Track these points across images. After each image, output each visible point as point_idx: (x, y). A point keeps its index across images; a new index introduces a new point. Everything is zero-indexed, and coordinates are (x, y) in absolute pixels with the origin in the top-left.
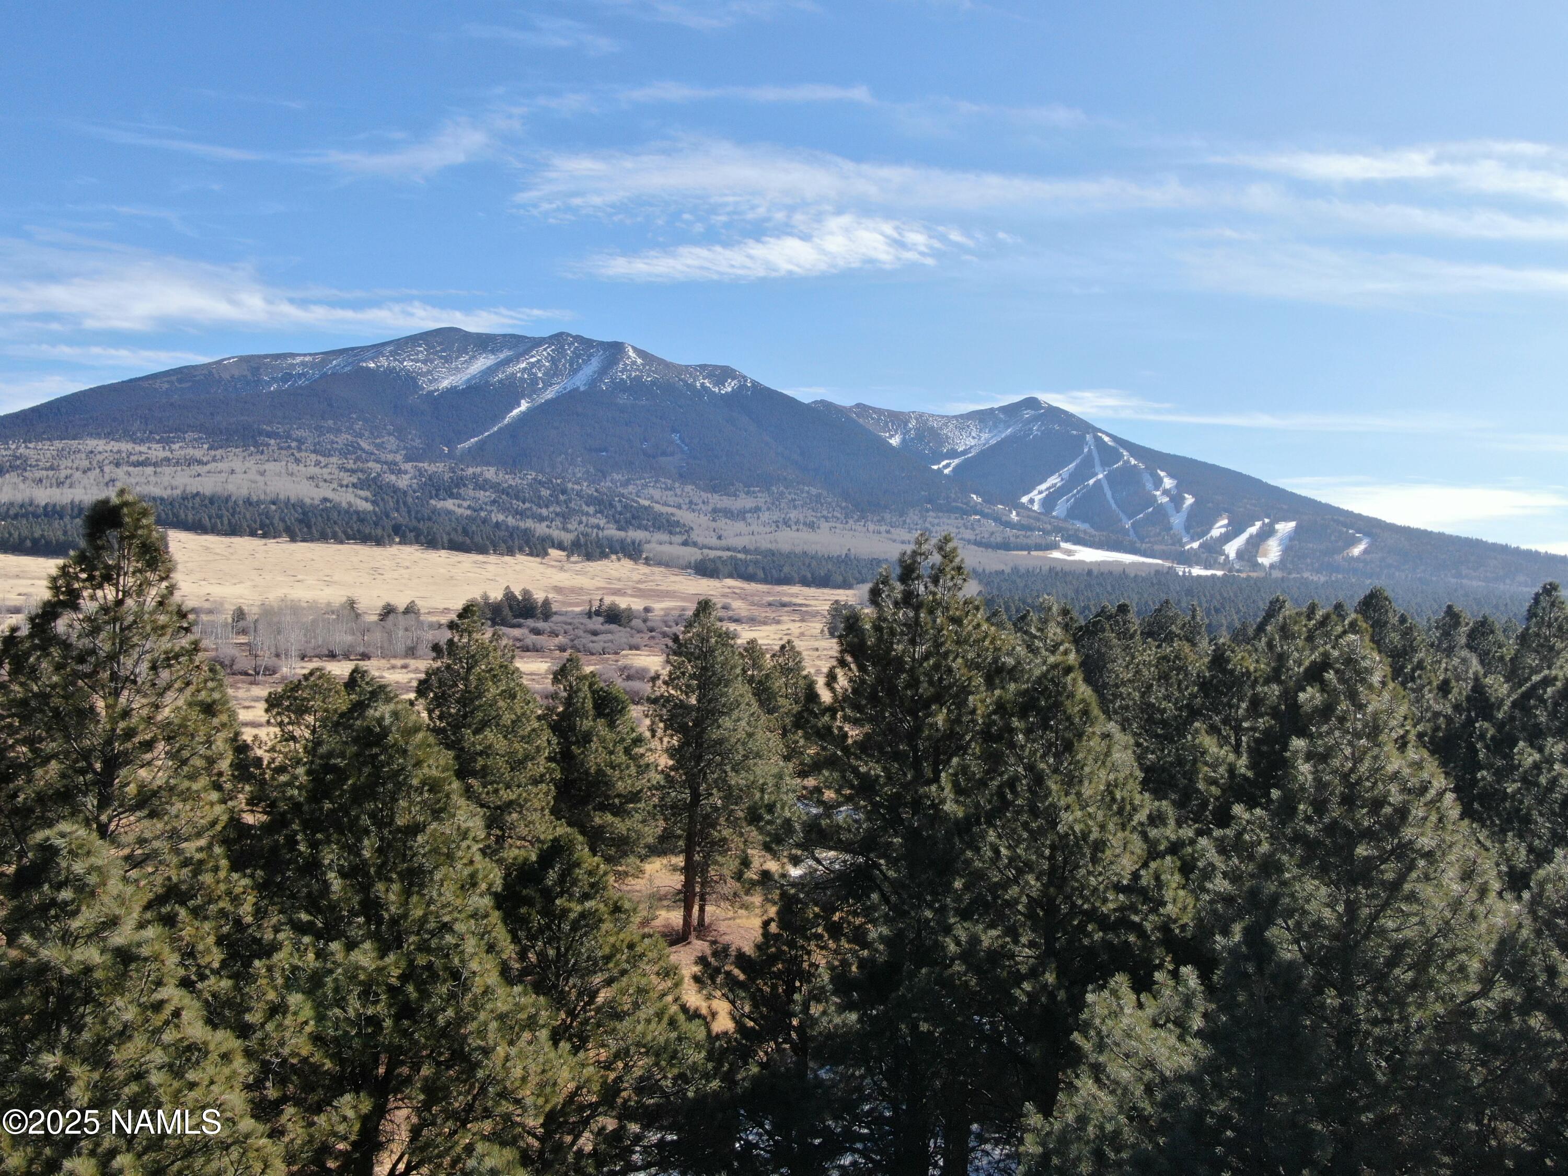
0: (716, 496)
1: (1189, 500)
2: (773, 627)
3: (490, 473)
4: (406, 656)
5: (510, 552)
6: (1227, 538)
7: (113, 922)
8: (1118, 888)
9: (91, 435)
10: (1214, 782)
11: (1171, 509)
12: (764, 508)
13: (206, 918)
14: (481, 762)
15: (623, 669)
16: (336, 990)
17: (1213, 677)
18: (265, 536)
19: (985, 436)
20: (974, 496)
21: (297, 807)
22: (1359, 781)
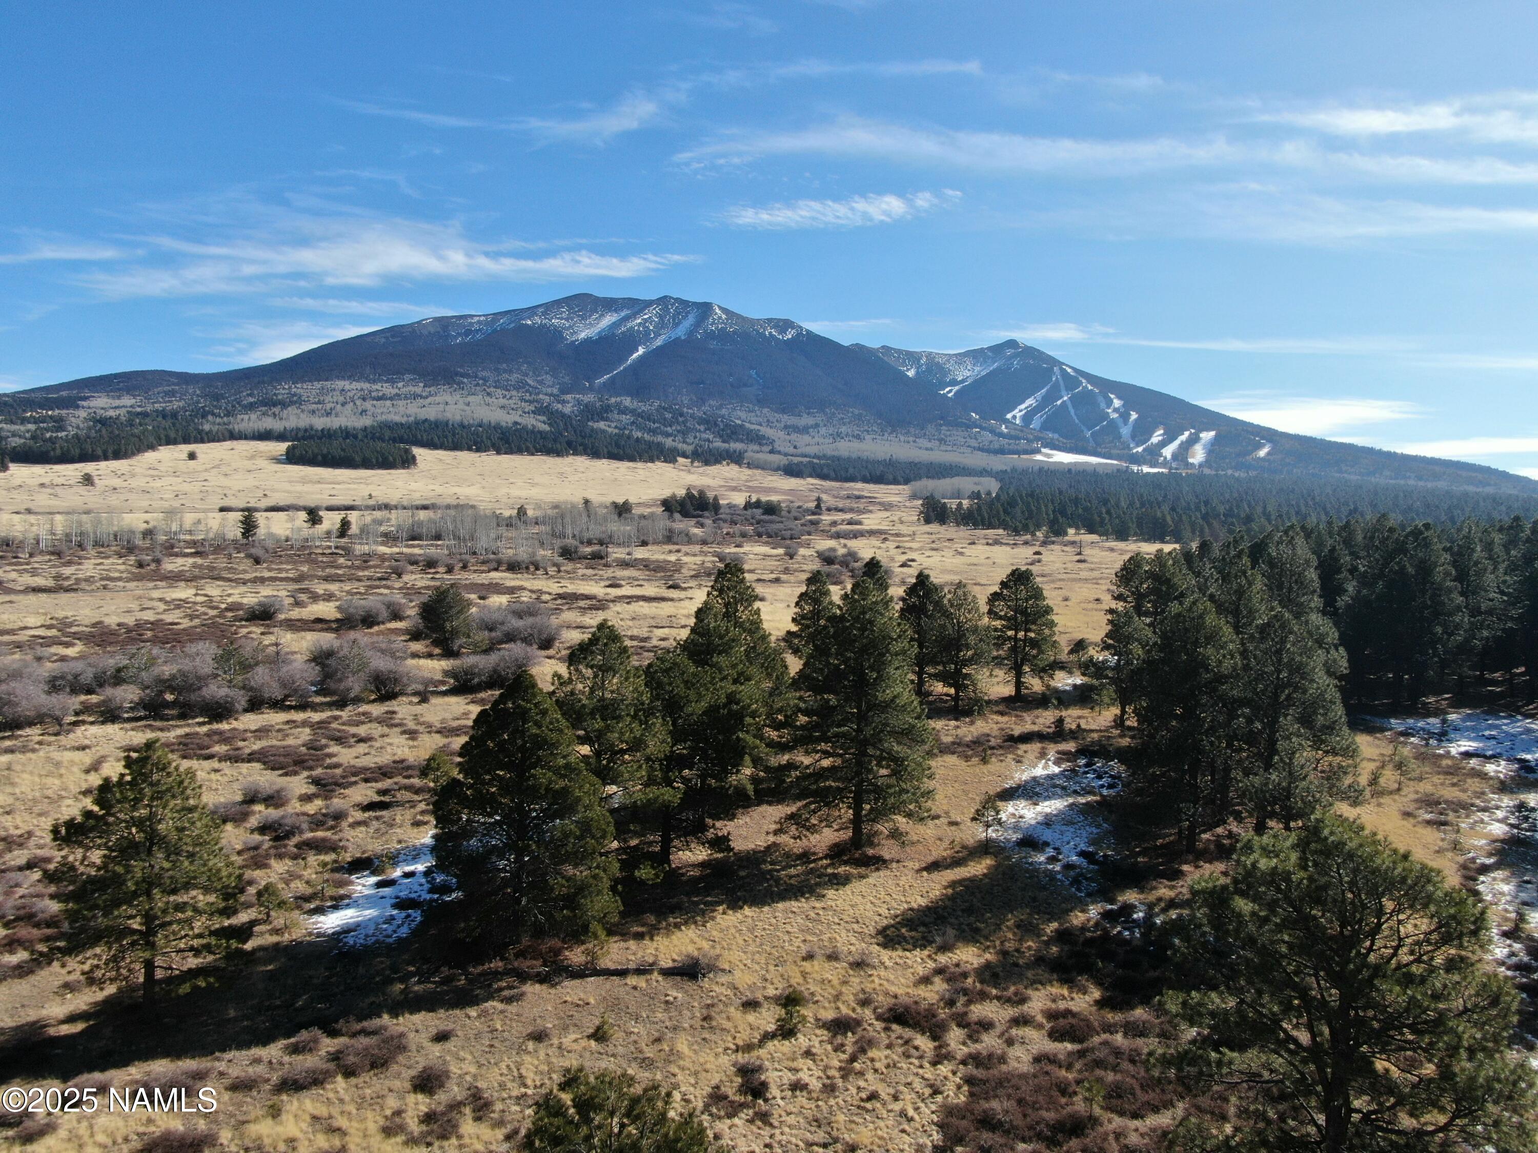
0: (785, 417)
1: (1134, 416)
5: (651, 459)
6: (1163, 444)
11: (1120, 422)
12: (822, 424)
19: (977, 369)
20: (973, 414)
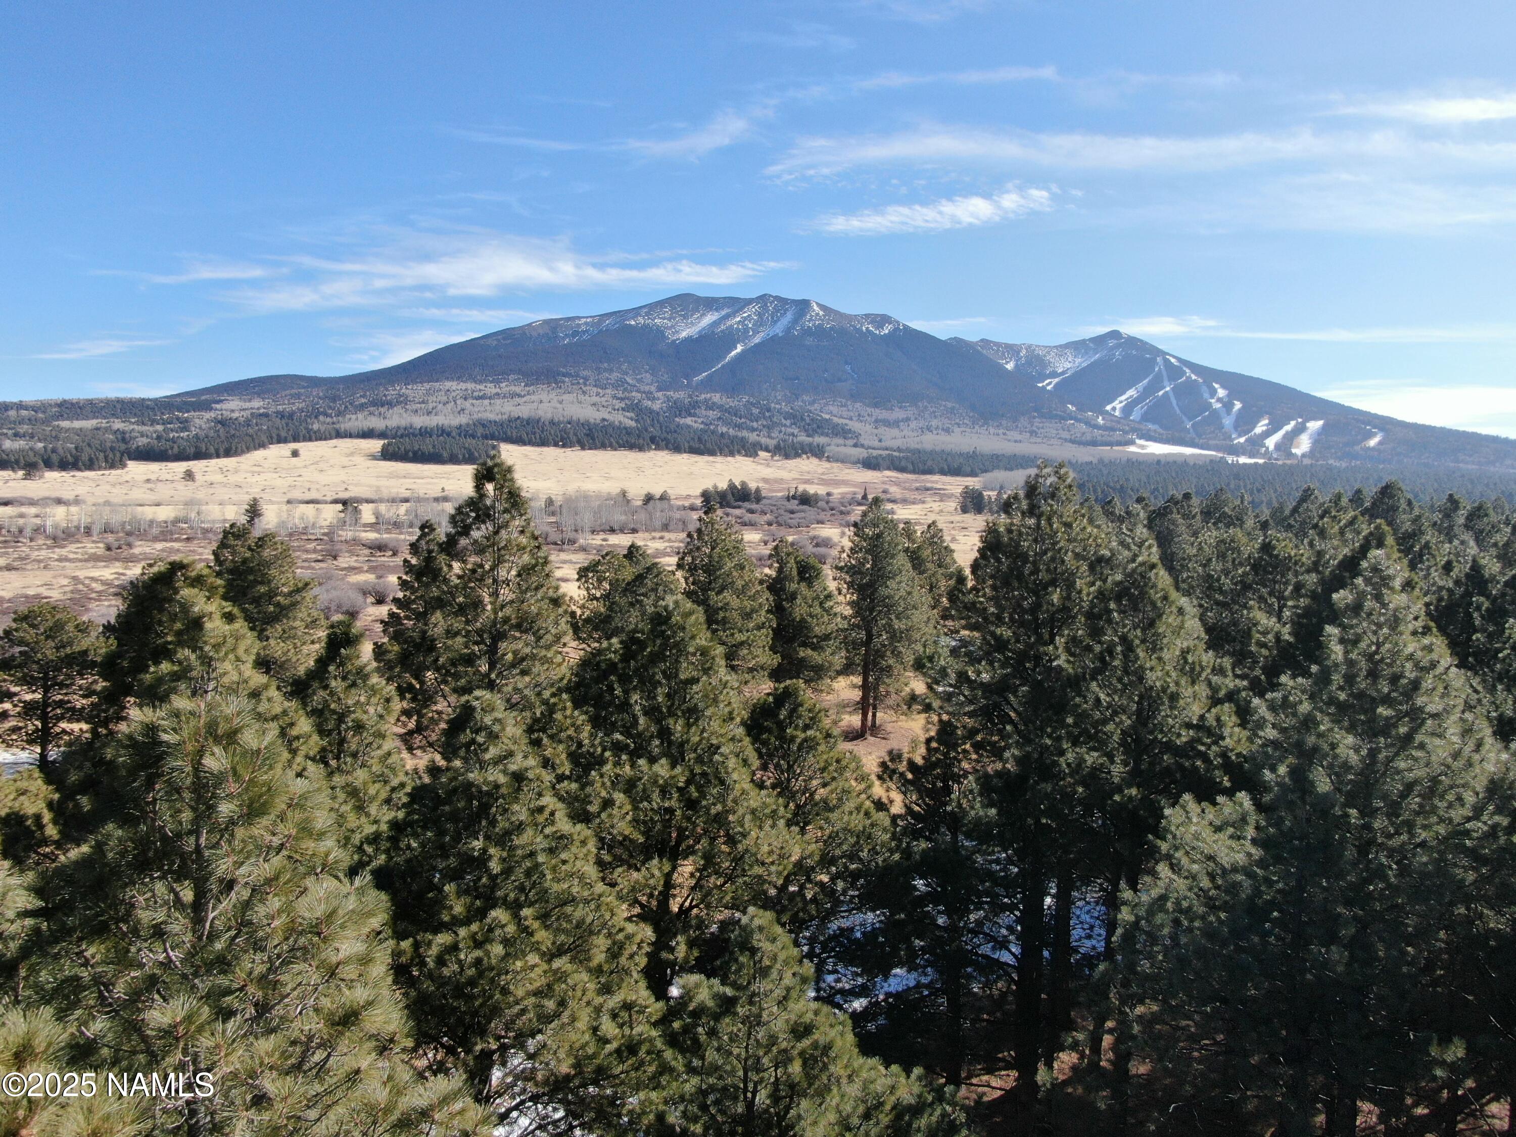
0: (877, 411)
1: (1238, 405)
2: (920, 506)
3: (716, 398)
4: (662, 530)
5: (732, 454)
6: (1267, 434)
7: (511, 754)
8: (1189, 726)
9: (447, 379)
10: (1263, 645)
11: (1223, 413)
12: (913, 418)
13: (560, 742)
14: (721, 614)
15: (813, 538)
16: (644, 790)
17: (1261, 558)
18: (564, 446)
19: (1078, 361)
20: (1069, 406)
21: (612, 666)
22: (1382, 660)
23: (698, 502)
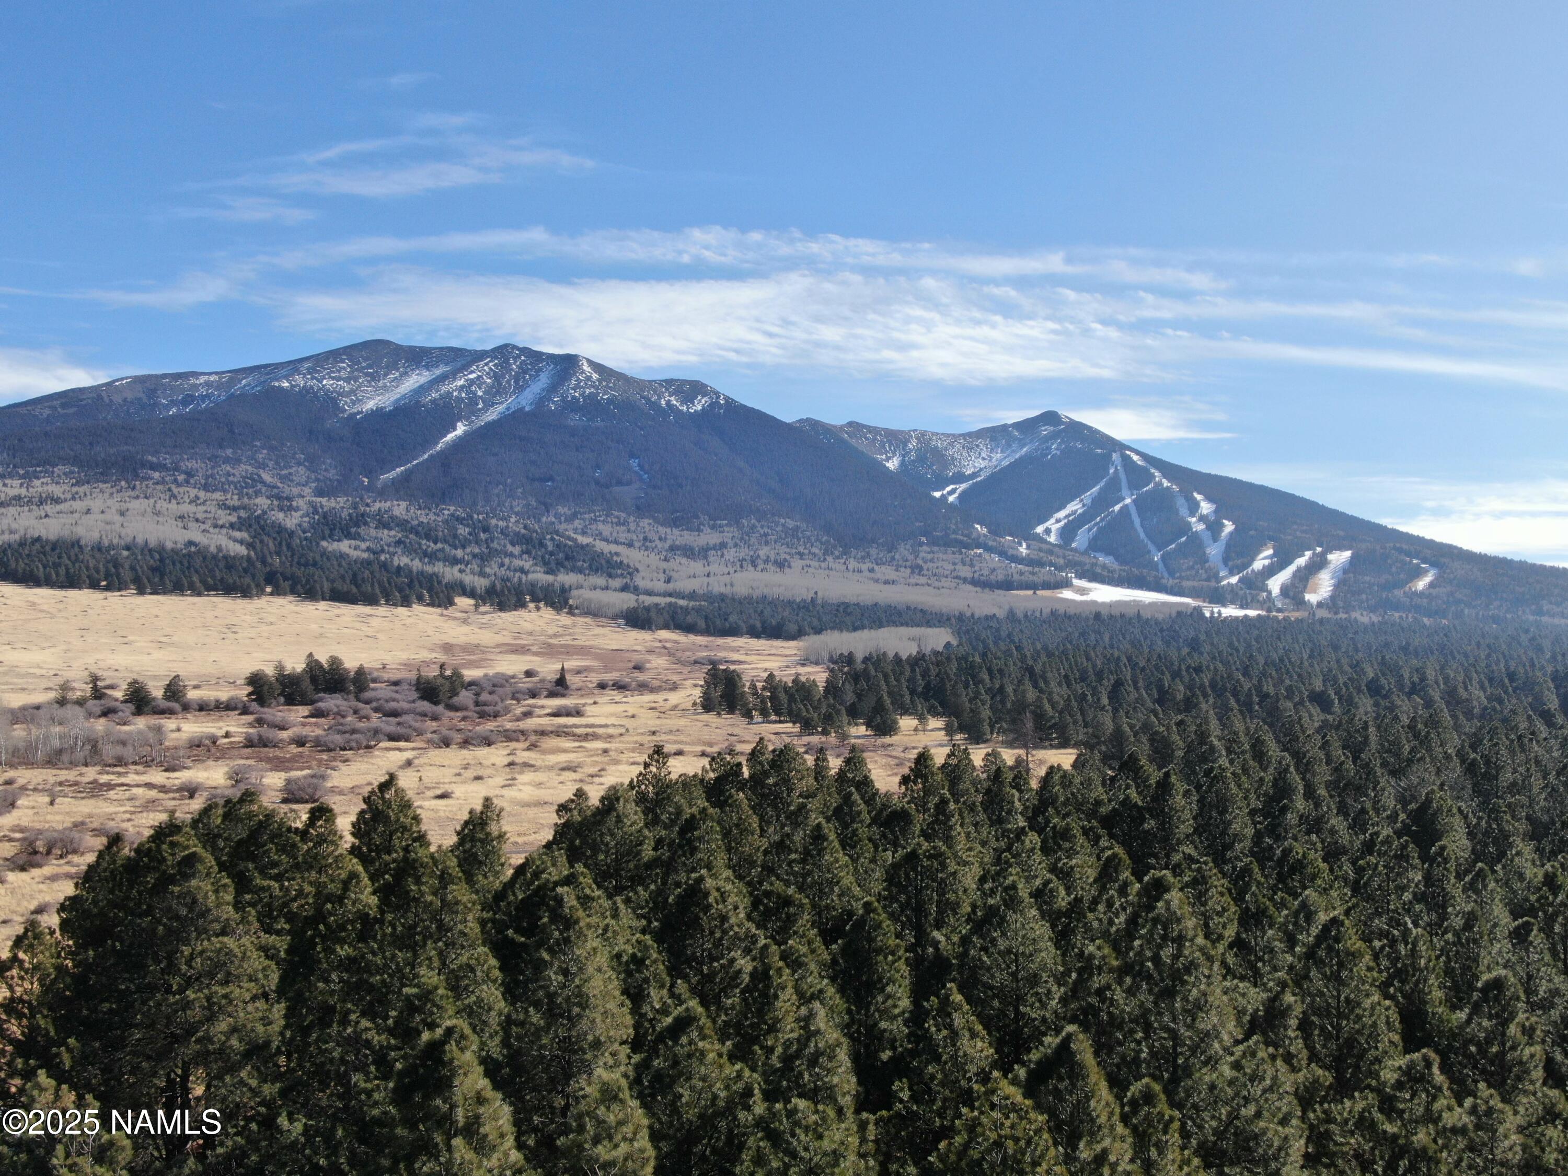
0: (676, 531)
1: (1229, 527)
5: (406, 602)
6: (1270, 571)
11: (1207, 537)
12: (731, 543)
18: (108, 588)
19: (996, 456)
20: (978, 526)
23: (243, 693)
